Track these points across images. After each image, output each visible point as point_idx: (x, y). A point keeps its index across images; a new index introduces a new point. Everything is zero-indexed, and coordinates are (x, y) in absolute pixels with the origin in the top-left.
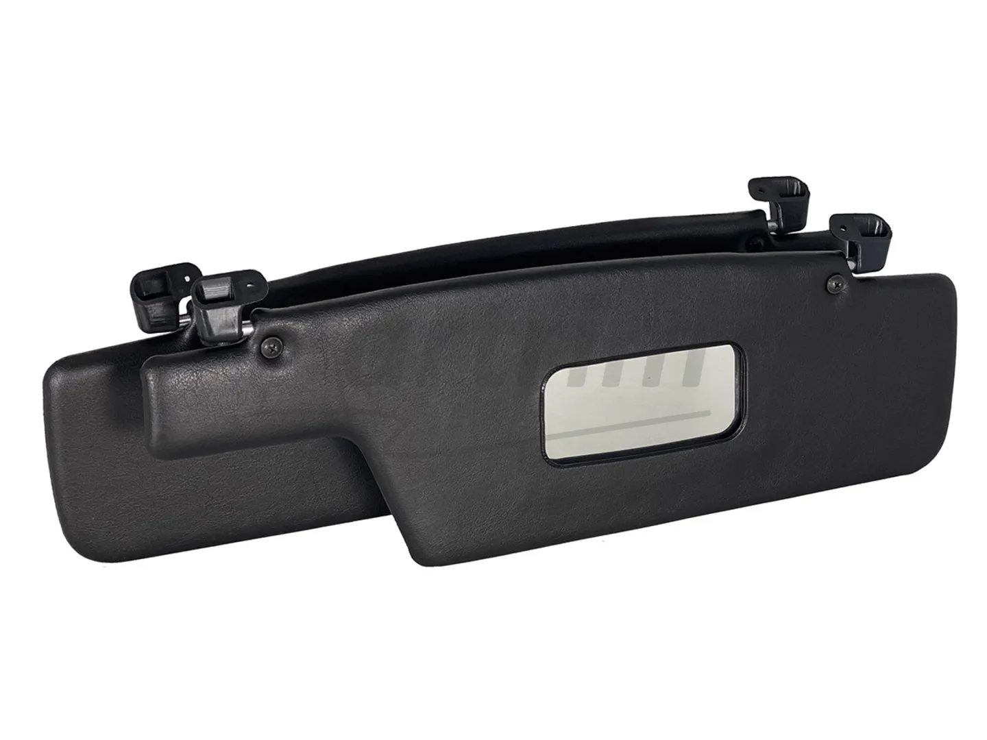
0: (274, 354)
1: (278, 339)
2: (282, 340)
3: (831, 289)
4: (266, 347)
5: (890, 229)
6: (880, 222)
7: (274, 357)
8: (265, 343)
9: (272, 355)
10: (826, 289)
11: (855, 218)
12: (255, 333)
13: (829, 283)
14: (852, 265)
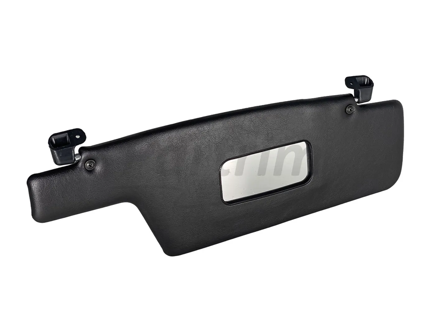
0: (92, 168)
1: (93, 161)
2: (95, 161)
3: (348, 112)
4: (88, 165)
5: (372, 82)
6: (367, 79)
7: (91, 170)
8: (87, 163)
9: (90, 169)
10: (346, 112)
11: (356, 78)
12: (82, 159)
13: (347, 109)
14: (356, 100)
